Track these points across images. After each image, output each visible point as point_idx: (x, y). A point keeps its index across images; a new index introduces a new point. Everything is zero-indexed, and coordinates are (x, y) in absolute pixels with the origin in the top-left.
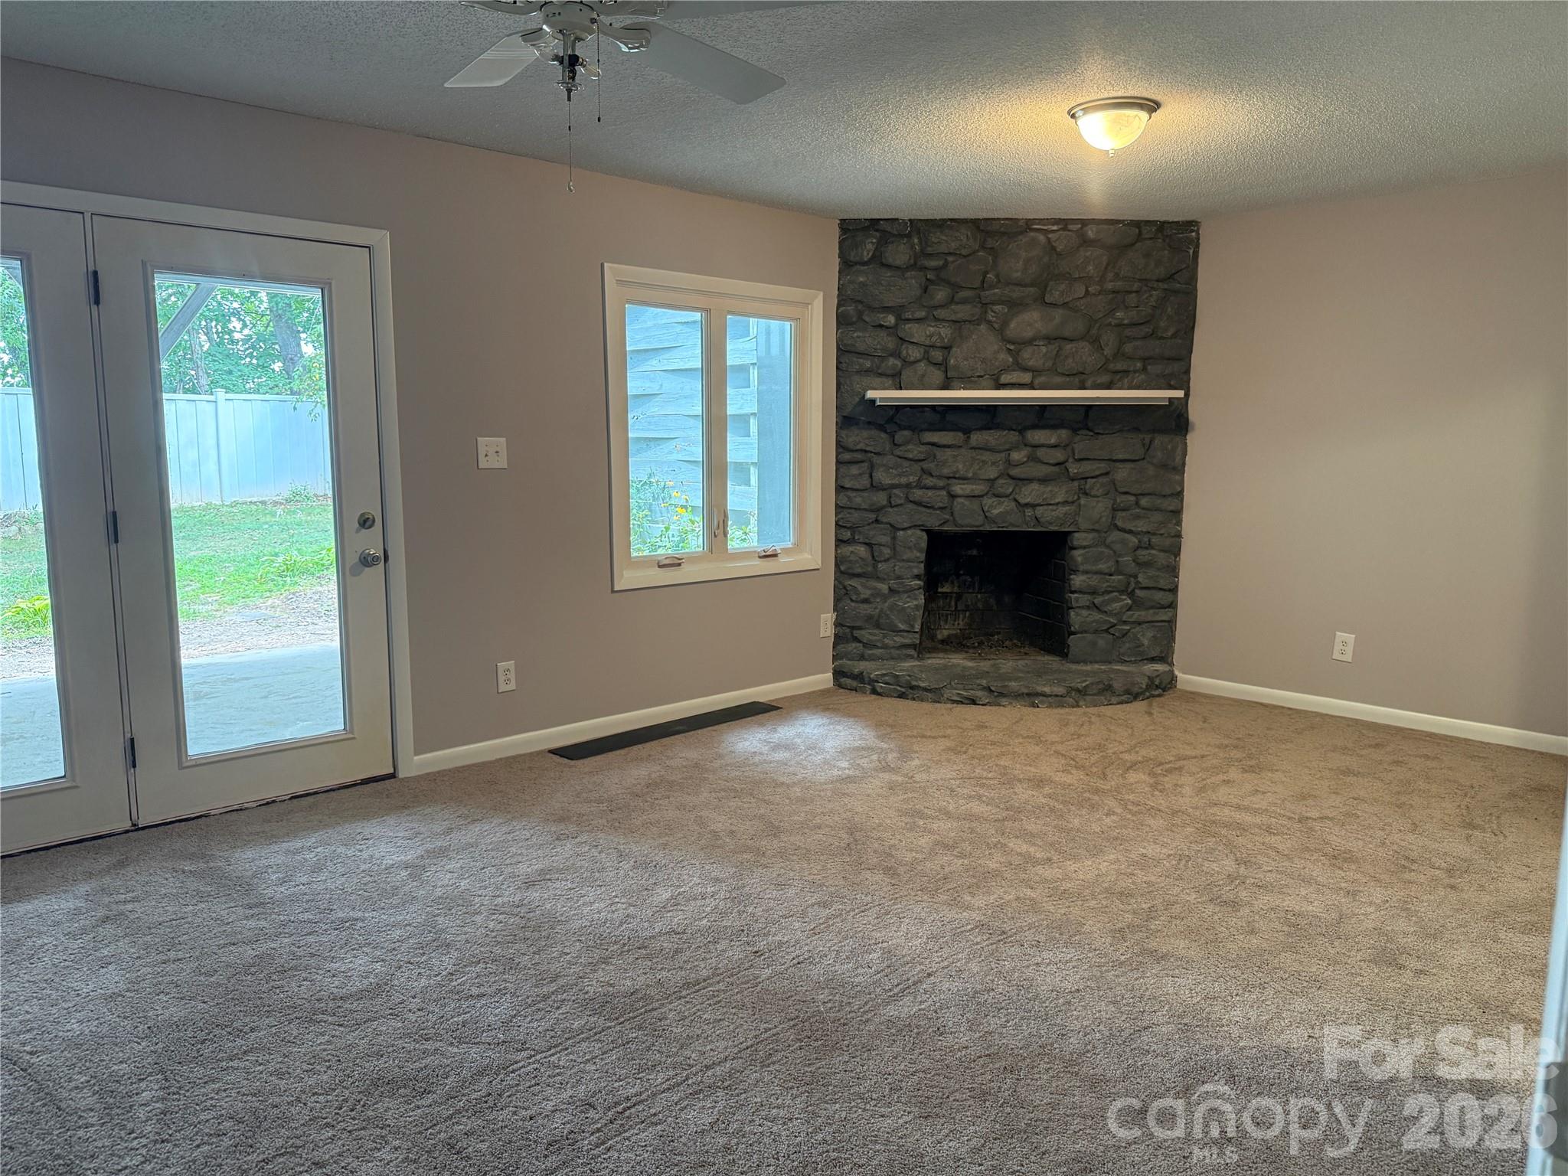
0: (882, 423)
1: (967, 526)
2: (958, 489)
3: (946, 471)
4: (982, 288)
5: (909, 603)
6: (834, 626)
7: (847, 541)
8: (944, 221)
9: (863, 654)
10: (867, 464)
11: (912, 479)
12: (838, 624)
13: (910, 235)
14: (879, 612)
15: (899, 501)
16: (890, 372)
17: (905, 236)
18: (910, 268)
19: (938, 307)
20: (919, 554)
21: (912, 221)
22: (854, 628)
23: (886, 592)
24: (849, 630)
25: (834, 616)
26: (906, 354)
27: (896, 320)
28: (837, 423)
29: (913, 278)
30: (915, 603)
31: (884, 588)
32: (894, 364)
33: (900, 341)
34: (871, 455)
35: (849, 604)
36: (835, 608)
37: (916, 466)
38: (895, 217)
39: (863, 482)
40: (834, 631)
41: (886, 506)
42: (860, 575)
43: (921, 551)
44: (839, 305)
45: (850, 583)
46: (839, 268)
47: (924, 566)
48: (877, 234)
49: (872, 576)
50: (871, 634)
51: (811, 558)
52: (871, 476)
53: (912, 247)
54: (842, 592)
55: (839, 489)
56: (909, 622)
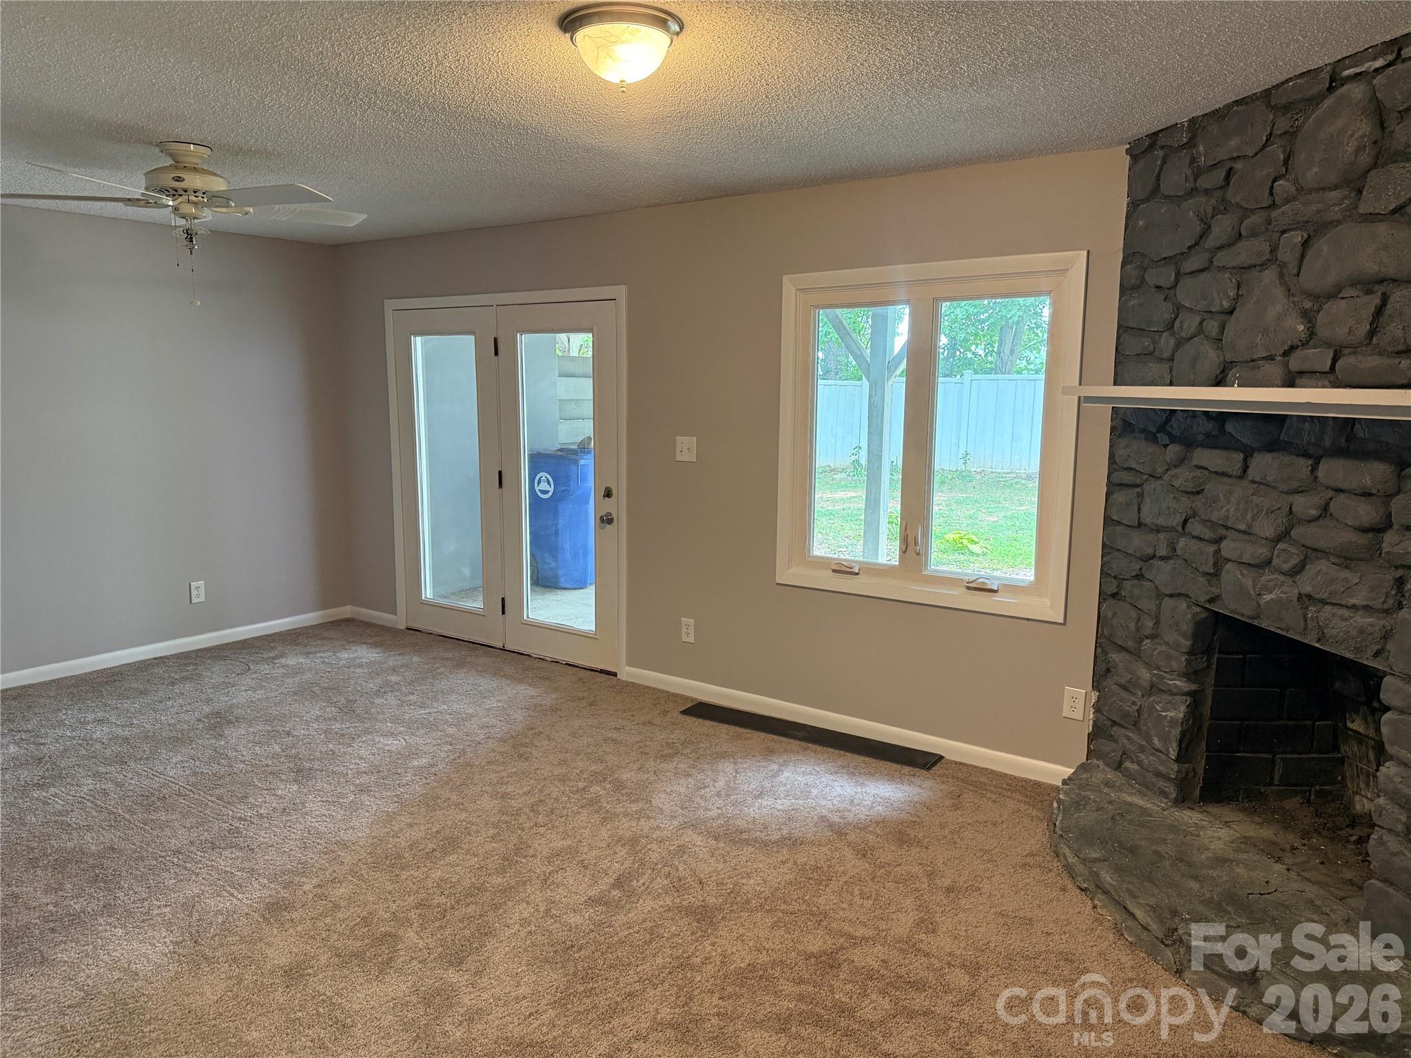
0: (1154, 430)
1: (1238, 614)
2: (1228, 549)
3: (1216, 516)
4: (1273, 206)
5: (1168, 710)
6: (1092, 710)
7: (1114, 596)
8: (1228, 107)
9: (1120, 764)
10: (1138, 489)
11: (1176, 521)
12: (1098, 709)
13: (1191, 143)
14: (1138, 711)
15: (1163, 551)
16: (1165, 355)
17: (1183, 146)
18: (1192, 192)
19: (1221, 248)
20: (1183, 641)
21: (1193, 121)
22: (1114, 723)
23: (1146, 684)
24: (1109, 723)
25: (1094, 696)
26: (1181, 327)
27: (1176, 277)
28: (1113, 429)
29: (1190, 211)
30: (1172, 714)
31: (1145, 675)
32: (1166, 343)
33: (1178, 308)
34: (1145, 477)
35: (1110, 684)
36: (1096, 685)
37: (1186, 501)
38: (1173, 122)
39: (1130, 517)
40: (1092, 716)
41: (1154, 557)
42: (1125, 649)
43: (1184, 635)
44: (1124, 263)
45: (1115, 657)
46: (1128, 211)
47: (1188, 662)
48: (1161, 153)
49: (1136, 653)
50: (1128, 738)
51: (1049, 608)
52: (1139, 509)
53: (1193, 160)
54: (1103, 667)
55: (1108, 521)
56: (1165, 739)
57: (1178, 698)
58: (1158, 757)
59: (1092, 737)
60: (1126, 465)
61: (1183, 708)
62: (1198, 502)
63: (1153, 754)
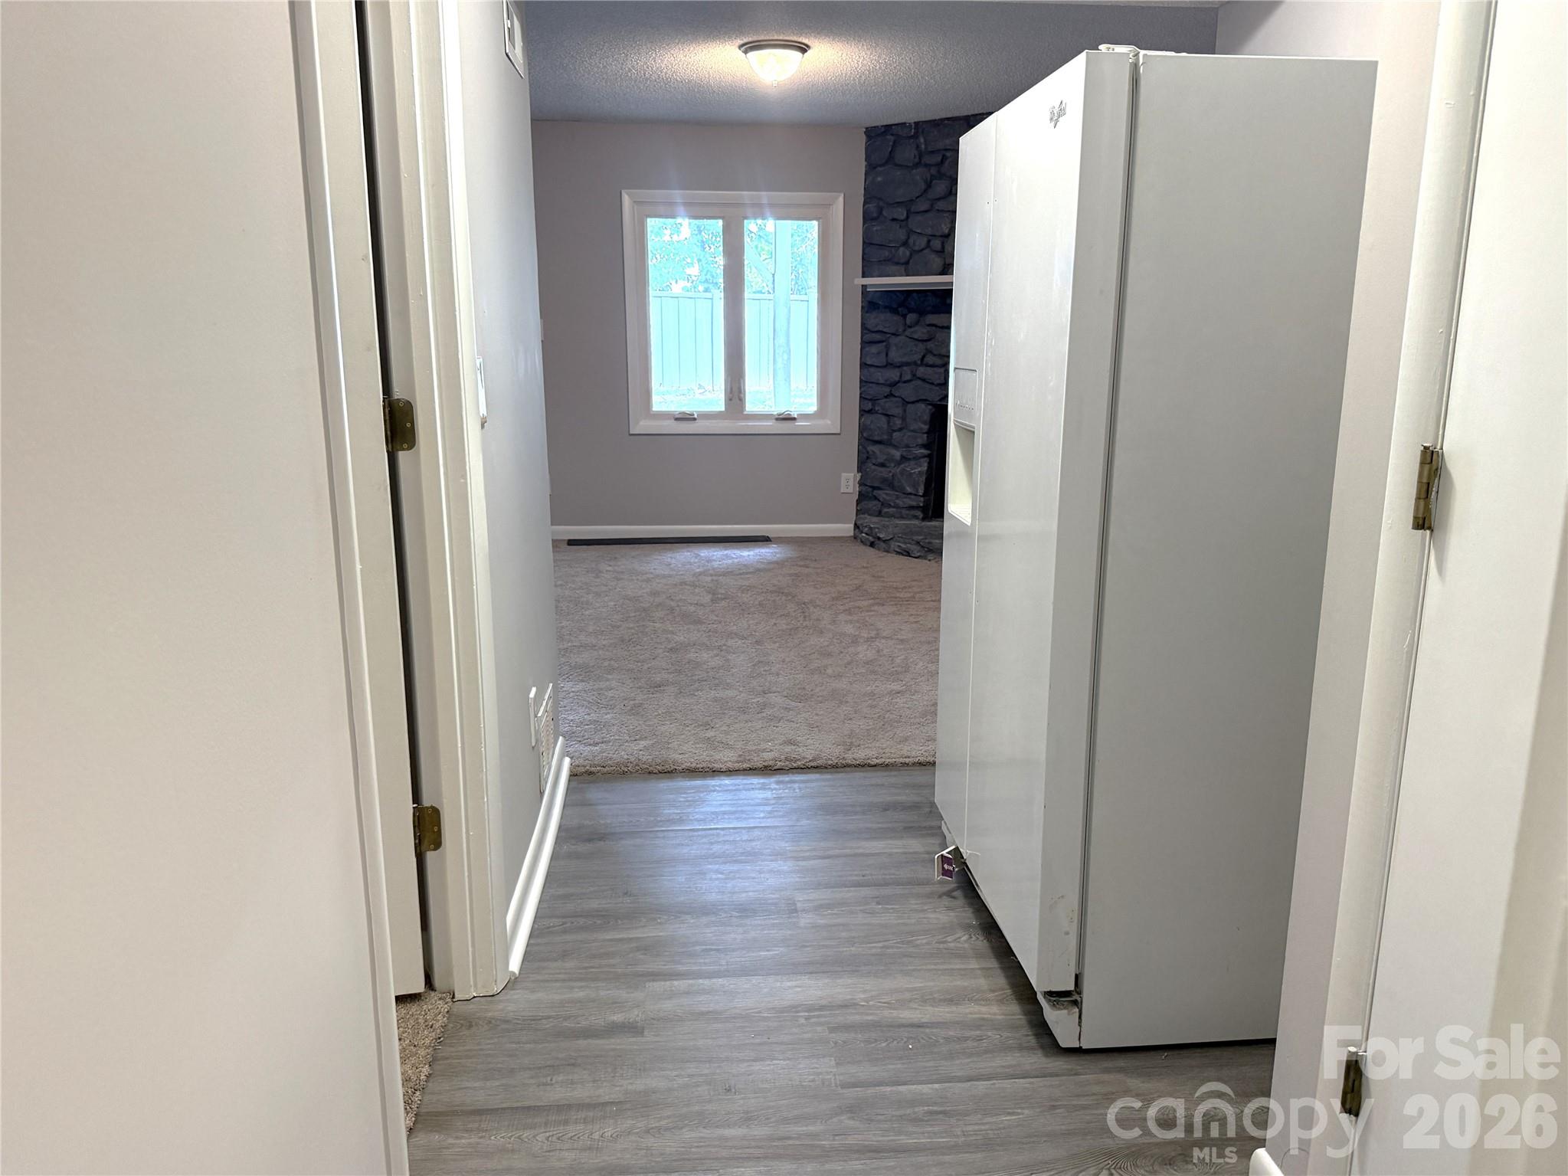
0: (896, 304)
5: (915, 469)
6: (858, 485)
7: (869, 412)
8: (942, 120)
9: (880, 512)
10: (884, 344)
11: (917, 357)
12: (861, 484)
13: (915, 136)
14: (893, 476)
15: (908, 377)
16: (903, 261)
17: (911, 137)
18: (917, 165)
19: (939, 199)
20: (923, 426)
21: (917, 124)
22: (874, 488)
23: (898, 458)
24: (870, 489)
25: (859, 476)
26: (914, 244)
27: (907, 214)
28: (862, 307)
29: (919, 174)
30: (919, 469)
31: (897, 454)
32: (904, 253)
33: (910, 232)
34: (888, 335)
35: (870, 466)
36: (859, 470)
37: (921, 346)
38: (903, 121)
39: (881, 360)
40: (858, 489)
41: (899, 382)
42: (879, 442)
43: (925, 423)
44: (865, 203)
45: (872, 448)
46: (866, 171)
47: (927, 437)
48: (892, 138)
49: (888, 443)
50: (886, 494)
51: (830, 424)
52: (887, 355)
53: (918, 147)
54: (865, 456)
55: (863, 365)
56: (915, 486)
57: (922, 460)
58: (910, 498)
59: (858, 502)
60: (876, 329)
61: (926, 464)
62: (930, 345)
63: (906, 498)
